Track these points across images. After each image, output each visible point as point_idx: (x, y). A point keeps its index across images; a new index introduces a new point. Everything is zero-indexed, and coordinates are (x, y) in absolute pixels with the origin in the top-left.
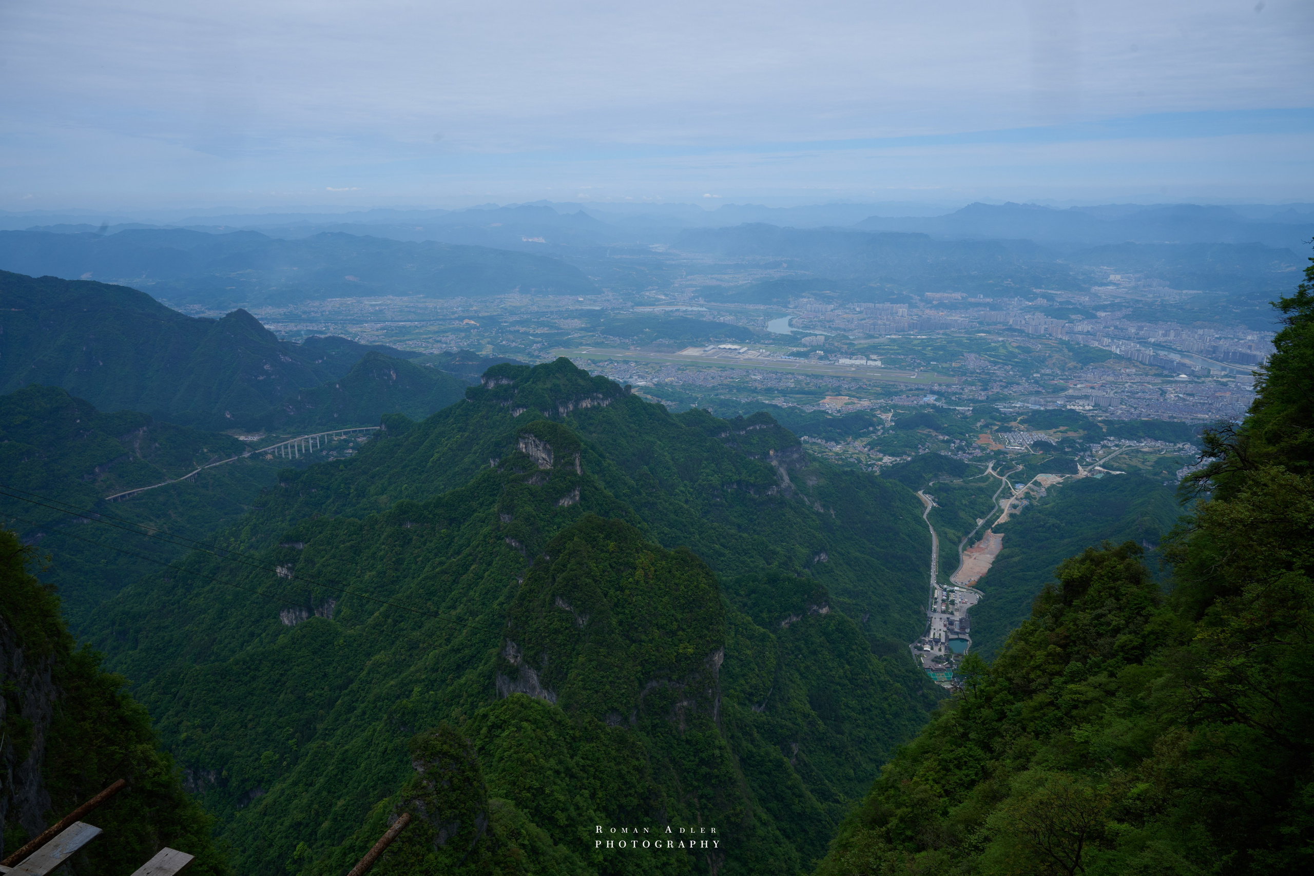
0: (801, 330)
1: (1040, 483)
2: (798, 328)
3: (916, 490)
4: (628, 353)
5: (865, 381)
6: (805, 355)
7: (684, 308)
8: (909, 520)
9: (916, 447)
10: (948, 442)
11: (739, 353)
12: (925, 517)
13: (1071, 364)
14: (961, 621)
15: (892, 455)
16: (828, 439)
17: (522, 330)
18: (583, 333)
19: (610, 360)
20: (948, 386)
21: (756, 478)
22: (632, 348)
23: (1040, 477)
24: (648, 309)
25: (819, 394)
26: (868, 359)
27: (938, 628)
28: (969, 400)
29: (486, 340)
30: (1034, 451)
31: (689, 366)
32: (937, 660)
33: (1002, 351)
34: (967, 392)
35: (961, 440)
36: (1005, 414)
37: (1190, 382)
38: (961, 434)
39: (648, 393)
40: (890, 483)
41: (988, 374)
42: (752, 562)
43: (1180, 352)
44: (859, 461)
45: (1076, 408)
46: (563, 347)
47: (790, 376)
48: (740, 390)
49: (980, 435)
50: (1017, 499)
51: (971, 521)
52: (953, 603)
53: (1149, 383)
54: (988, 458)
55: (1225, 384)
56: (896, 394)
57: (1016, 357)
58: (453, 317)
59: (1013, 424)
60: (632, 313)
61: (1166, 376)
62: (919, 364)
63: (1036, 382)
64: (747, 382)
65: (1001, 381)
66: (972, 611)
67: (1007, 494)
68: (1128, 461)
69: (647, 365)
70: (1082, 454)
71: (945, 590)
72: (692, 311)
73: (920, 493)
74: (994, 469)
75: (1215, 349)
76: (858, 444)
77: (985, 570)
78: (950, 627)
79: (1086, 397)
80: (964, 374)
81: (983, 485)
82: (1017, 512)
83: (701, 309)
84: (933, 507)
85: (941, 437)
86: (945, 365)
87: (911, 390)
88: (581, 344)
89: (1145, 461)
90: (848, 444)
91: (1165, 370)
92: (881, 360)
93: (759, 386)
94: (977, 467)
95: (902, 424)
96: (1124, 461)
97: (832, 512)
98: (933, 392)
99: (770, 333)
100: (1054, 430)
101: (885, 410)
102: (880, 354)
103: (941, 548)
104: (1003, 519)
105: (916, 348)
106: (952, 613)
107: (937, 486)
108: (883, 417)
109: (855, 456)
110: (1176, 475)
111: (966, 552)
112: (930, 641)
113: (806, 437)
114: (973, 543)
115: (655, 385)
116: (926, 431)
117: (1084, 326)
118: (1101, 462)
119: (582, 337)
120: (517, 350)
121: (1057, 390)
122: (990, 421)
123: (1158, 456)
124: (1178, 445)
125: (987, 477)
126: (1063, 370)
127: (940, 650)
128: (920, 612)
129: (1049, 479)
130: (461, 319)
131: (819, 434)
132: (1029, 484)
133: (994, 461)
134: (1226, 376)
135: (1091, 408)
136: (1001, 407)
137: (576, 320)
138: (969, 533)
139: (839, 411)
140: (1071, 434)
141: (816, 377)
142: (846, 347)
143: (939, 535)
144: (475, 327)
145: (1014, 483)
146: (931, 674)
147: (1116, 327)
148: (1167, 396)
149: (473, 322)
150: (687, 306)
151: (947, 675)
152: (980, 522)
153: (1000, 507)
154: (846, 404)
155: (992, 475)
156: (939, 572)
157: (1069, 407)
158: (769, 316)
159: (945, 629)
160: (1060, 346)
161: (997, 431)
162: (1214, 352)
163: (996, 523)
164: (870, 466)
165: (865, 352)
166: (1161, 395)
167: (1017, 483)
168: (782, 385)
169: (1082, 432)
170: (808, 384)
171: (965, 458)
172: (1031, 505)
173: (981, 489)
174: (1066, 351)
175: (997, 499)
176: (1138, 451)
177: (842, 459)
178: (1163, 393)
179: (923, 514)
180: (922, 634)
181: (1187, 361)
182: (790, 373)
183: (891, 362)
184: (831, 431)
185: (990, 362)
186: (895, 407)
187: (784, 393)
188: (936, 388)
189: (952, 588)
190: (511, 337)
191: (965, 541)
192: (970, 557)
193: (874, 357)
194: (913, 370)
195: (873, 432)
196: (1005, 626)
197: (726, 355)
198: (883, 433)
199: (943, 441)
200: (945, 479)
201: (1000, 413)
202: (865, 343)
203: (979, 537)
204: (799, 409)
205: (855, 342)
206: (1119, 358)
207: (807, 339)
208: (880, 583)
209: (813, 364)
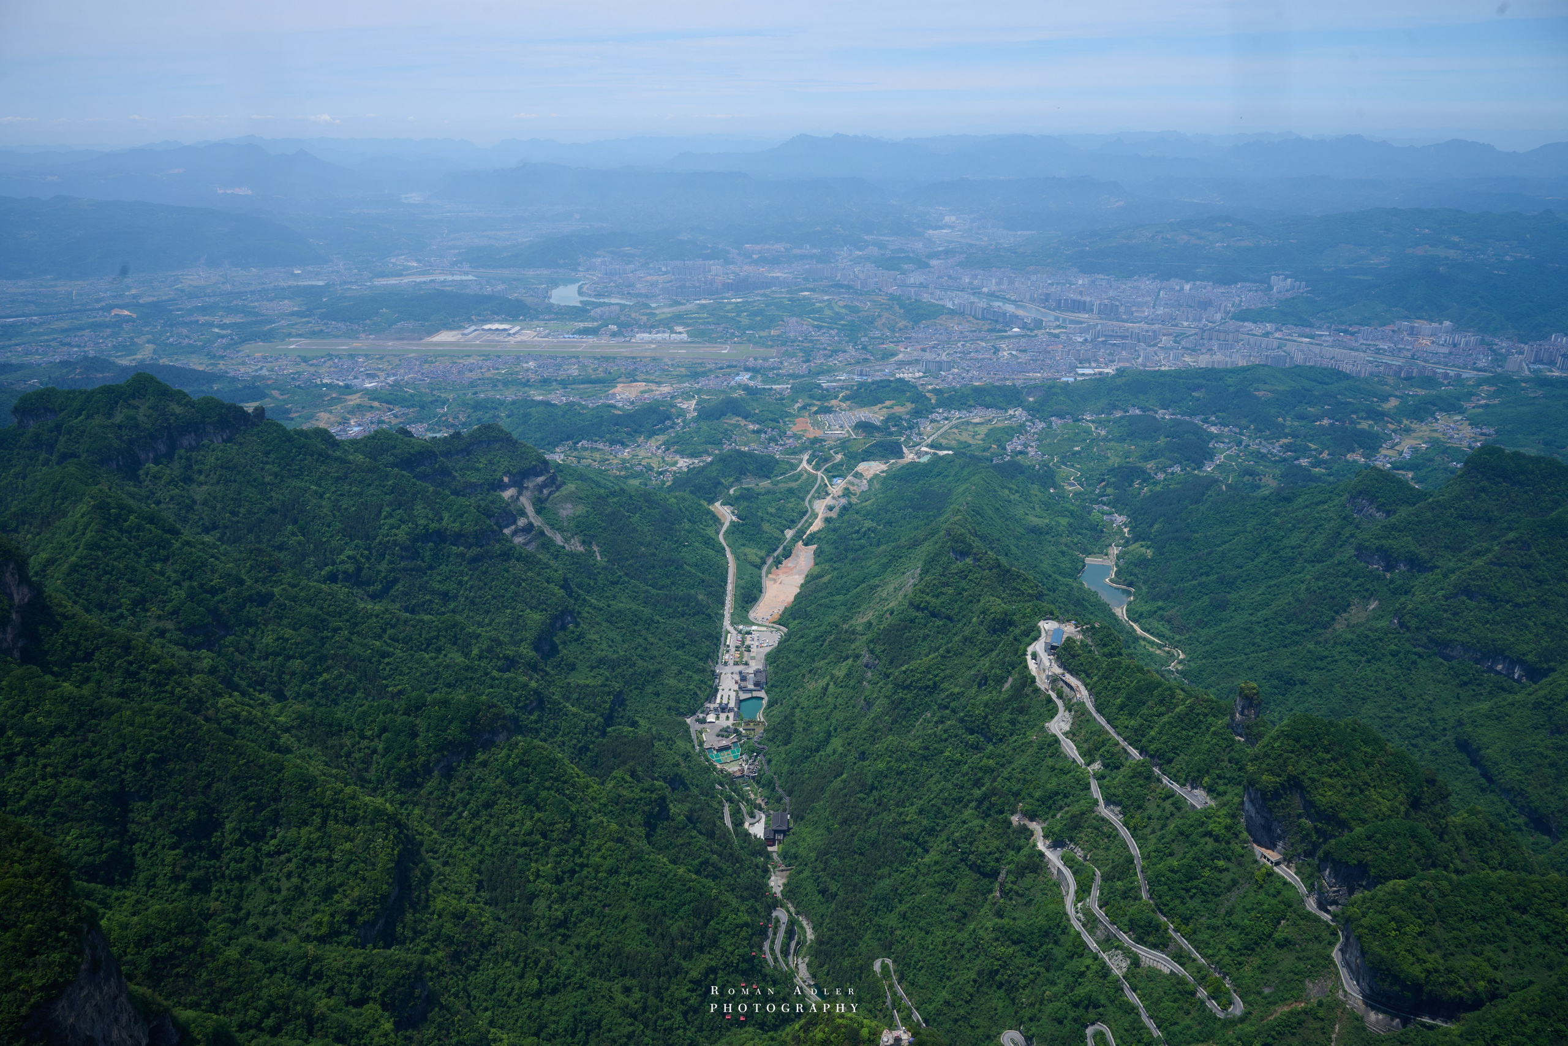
0: (593, 299)
1: (861, 475)
2: (590, 296)
3: (711, 501)
4: (356, 344)
5: (666, 360)
6: (594, 332)
7: (442, 278)
8: (697, 544)
9: (720, 443)
10: (758, 432)
11: (509, 335)
12: (721, 537)
13: (901, 324)
14: (757, 672)
15: (692, 455)
16: (612, 443)
17: (202, 319)
18: (294, 319)
19: (329, 355)
20: (765, 359)
21: (463, 524)
22: (363, 336)
23: (862, 467)
24: (393, 281)
25: (610, 381)
26: (673, 332)
27: (728, 689)
28: (789, 375)
29: (144, 338)
30: (857, 434)
31: (439, 356)
32: (724, 733)
33: (827, 312)
34: (790, 366)
35: (773, 429)
36: (827, 390)
37: (1023, 336)
38: (773, 420)
39: (374, 399)
40: (676, 497)
41: (811, 341)
42: (431, 658)
43: (1014, 302)
44: (650, 468)
45: (907, 376)
46: (263, 341)
47: (574, 360)
48: (506, 383)
49: (797, 420)
50: (833, 498)
51: (777, 534)
52: (748, 649)
53: (982, 340)
54: (804, 449)
55: (1057, 336)
56: (704, 374)
57: (842, 319)
58: (98, 306)
59: (834, 402)
60: (370, 287)
61: (1000, 331)
62: (733, 334)
63: (864, 348)
64: (517, 373)
65: (825, 349)
66: (772, 658)
67: (823, 493)
68: (958, 437)
69: (381, 358)
70: (908, 432)
71: (740, 632)
72: (453, 281)
73: (717, 504)
74: (809, 462)
75: (1047, 297)
76: (653, 443)
77: (791, 598)
78: (743, 684)
79: (917, 361)
80: (784, 344)
81: (794, 485)
82: (833, 514)
83: (464, 278)
84: (732, 522)
85: (751, 427)
86: (764, 334)
87: (721, 368)
88: (290, 335)
89: (976, 433)
90: (639, 446)
91: (998, 323)
92: (687, 332)
93: (533, 377)
94: (788, 462)
95: (706, 414)
96: (953, 436)
97: (595, 548)
98: (747, 369)
99: (552, 305)
100: (880, 406)
101: (687, 396)
102: (688, 325)
103: (739, 575)
104: (817, 525)
105: (730, 315)
106: (747, 664)
107: (738, 493)
108: (685, 406)
109: (644, 463)
110: (1005, 449)
111: (770, 576)
112: (716, 710)
113: (584, 442)
114: (780, 563)
115: (391, 386)
116: (735, 420)
117: (915, 278)
118: (929, 441)
119: (292, 326)
120: (192, 350)
121: (887, 355)
122: (808, 401)
123: (989, 427)
124: (1011, 412)
125: (800, 475)
126: (894, 331)
127: (728, 718)
128: (704, 670)
129: (872, 468)
130: (110, 308)
131: (601, 437)
132: (849, 478)
133: (810, 452)
134: (1058, 327)
135: (921, 374)
136: (824, 382)
137: (286, 301)
138: (775, 550)
139: (632, 403)
140: (899, 410)
141: (606, 359)
142: (645, 318)
143: (737, 558)
144: (128, 320)
145: (830, 479)
146: (714, 756)
147: (950, 277)
148: (1000, 354)
149: (126, 313)
150: (446, 274)
151: (733, 752)
152: (789, 534)
153: (813, 510)
154: (642, 392)
155: (806, 471)
156: (735, 608)
157: (898, 376)
158: (554, 283)
159: (736, 687)
160: (890, 303)
161: (816, 413)
162: (1047, 300)
163: (808, 532)
164: (661, 473)
165: (668, 324)
166: (994, 353)
167: (834, 477)
168: (562, 375)
169: (910, 406)
170: (595, 370)
171: (776, 452)
172: (850, 504)
173: (791, 491)
174: (897, 308)
175: (810, 502)
176: (968, 423)
177: (626, 468)
178: (996, 350)
179: (718, 533)
180: (706, 700)
181: (1021, 313)
182: (571, 357)
183: (700, 334)
184: (617, 431)
185: (814, 326)
186: (699, 392)
187: (564, 383)
188: (751, 363)
189: (748, 629)
190: (185, 331)
191: (770, 561)
192: (775, 581)
193: (679, 329)
194: (725, 343)
195: (672, 427)
196: (804, 676)
197: (492, 337)
198: (684, 427)
199: (754, 432)
200: (749, 483)
201: (823, 389)
202: (668, 311)
203: (787, 554)
204: (579, 404)
205: (657, 312)
206: (952, 313)
207: (598, 310)
208: (652, 640)
209: (604, 344)
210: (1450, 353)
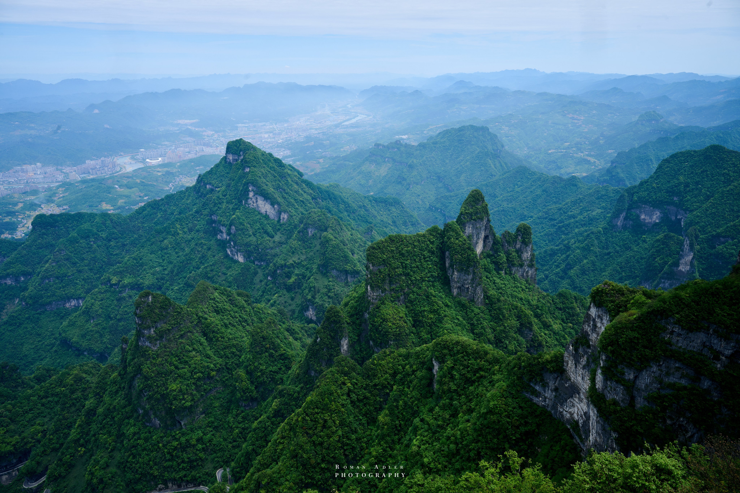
210: (45, 177)
